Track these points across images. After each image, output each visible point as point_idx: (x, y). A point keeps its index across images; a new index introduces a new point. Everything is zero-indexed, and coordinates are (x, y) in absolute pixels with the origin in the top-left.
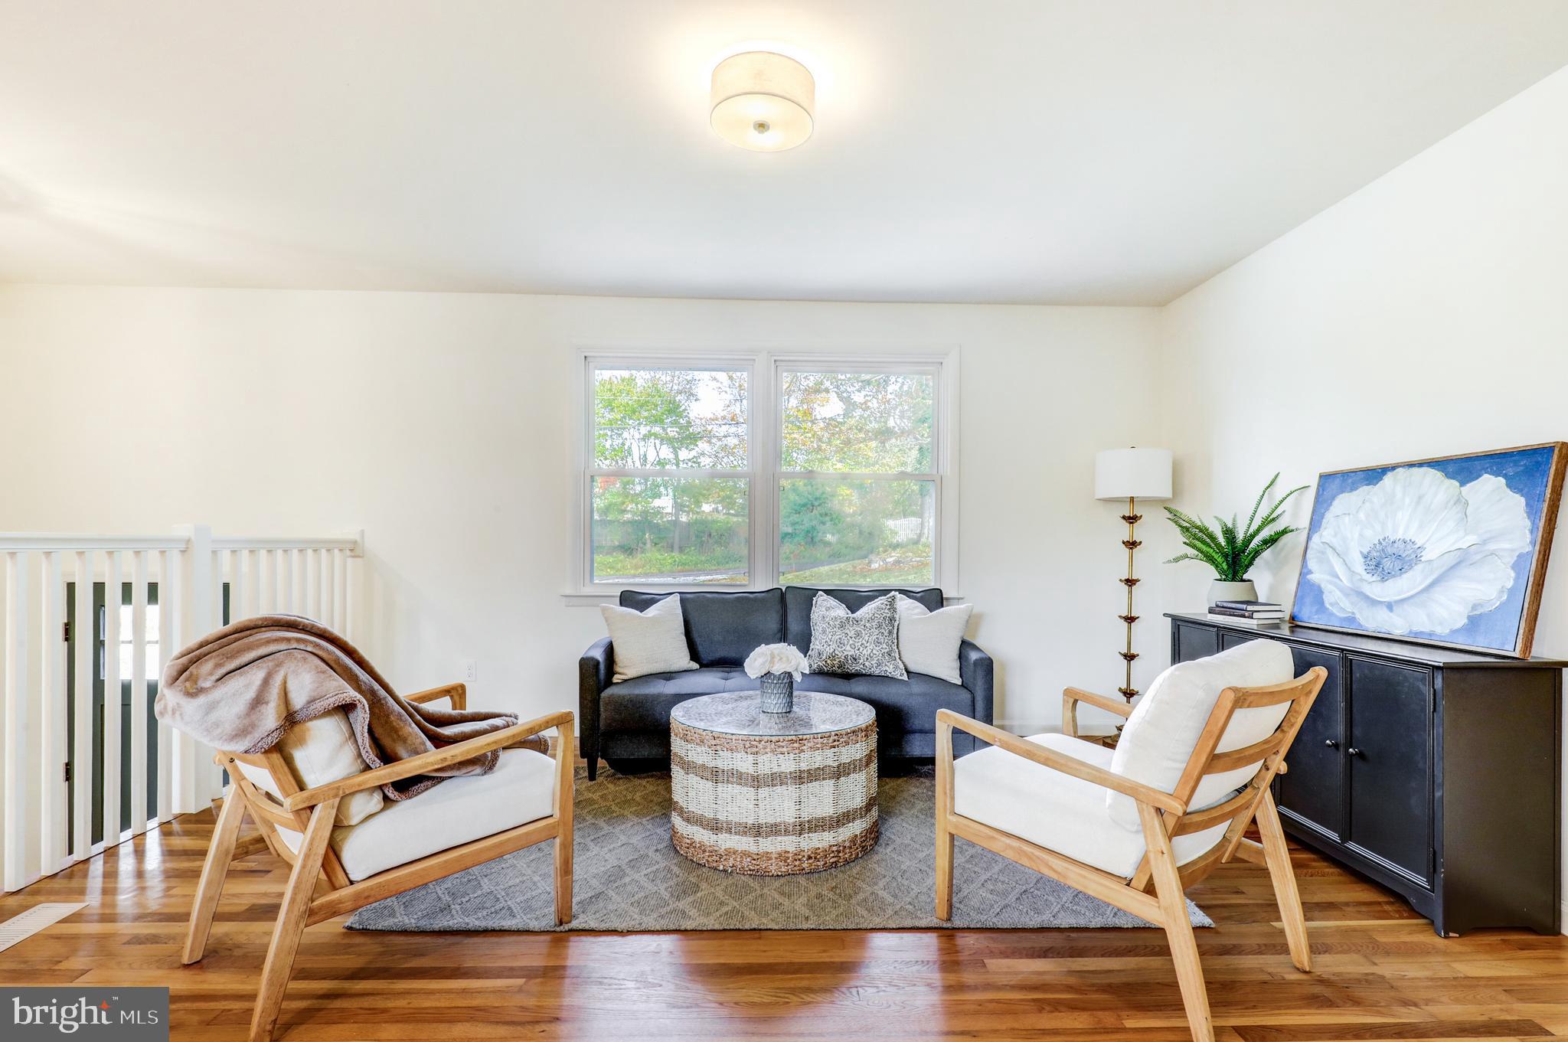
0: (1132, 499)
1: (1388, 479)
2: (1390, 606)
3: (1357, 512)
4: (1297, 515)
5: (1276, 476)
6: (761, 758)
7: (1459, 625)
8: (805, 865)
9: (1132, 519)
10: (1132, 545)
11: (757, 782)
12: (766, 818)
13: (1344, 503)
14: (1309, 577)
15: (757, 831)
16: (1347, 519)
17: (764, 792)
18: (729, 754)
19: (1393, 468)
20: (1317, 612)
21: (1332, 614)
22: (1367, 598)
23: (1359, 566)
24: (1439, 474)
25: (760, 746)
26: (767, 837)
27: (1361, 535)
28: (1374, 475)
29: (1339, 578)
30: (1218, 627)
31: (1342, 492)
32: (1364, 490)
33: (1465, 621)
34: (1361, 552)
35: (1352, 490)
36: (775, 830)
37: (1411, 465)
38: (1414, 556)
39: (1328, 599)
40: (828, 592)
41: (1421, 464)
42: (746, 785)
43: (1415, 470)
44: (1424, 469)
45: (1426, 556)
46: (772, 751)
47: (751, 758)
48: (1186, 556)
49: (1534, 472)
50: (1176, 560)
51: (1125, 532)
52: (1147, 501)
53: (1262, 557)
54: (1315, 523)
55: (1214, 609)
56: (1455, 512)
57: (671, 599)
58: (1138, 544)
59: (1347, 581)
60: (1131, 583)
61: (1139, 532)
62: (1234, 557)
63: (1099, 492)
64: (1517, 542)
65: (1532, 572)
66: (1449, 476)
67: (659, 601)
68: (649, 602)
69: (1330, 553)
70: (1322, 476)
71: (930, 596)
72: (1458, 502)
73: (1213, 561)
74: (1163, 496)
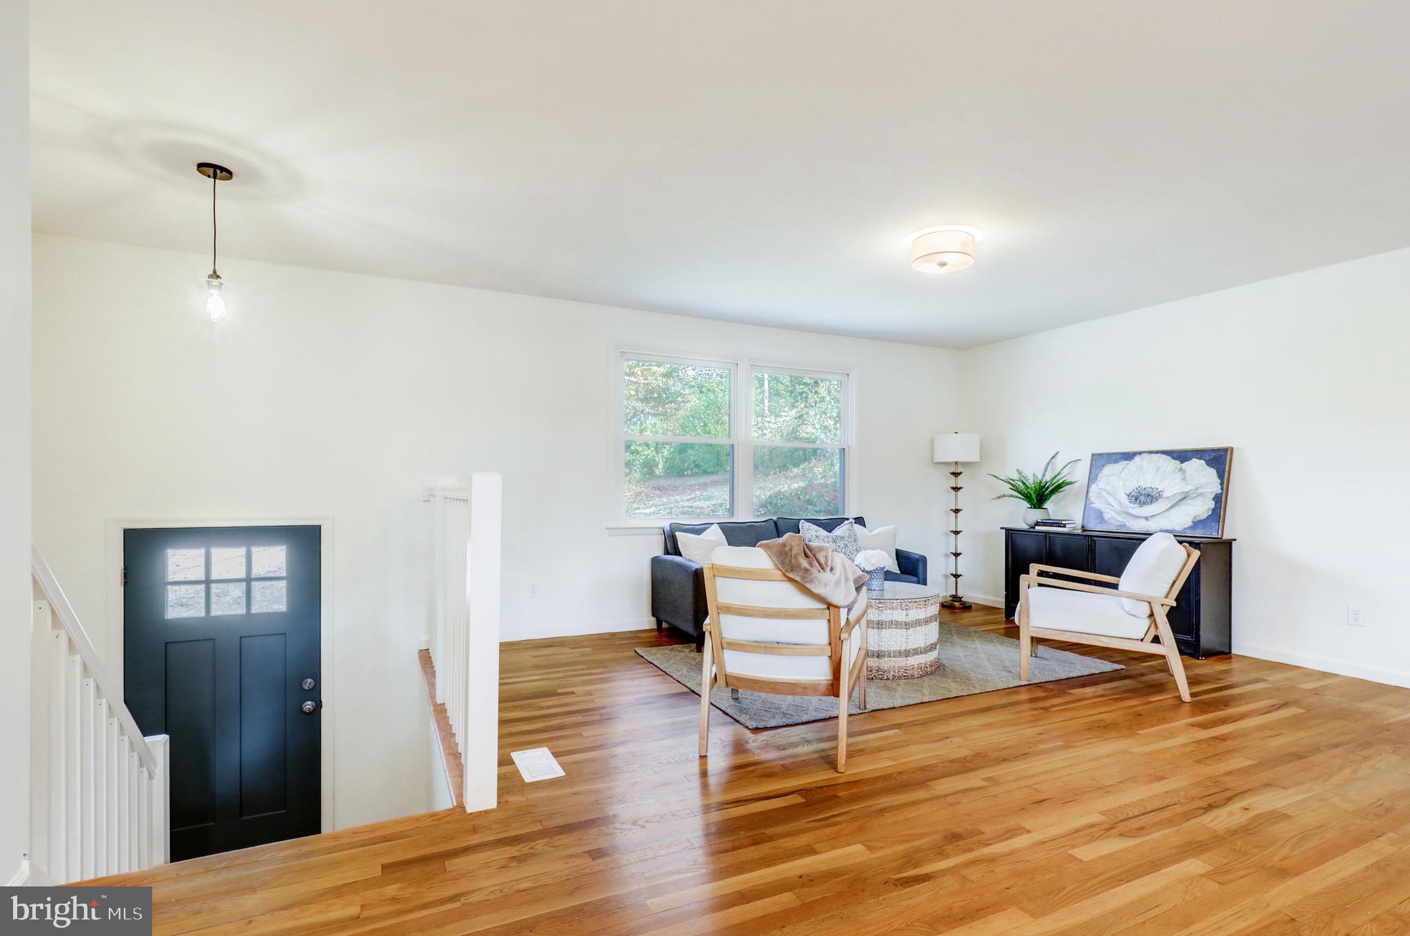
0: (956, 463)
1: (1137, 458)
2: (1147, 518)
3: (1120, 473)
4: (1080, 474)
5: (1057, 453)
6: (910, 612)
7: (1187, 526)
8: (929, 670)
9: (956, 474)
10: (956, 489)
11: (907, 626)
12: (911, 646)
13: (1109, 469)
14: (1091, 505)
15: (907, 654)
16: (1114, 477)
17: (911, 631)
18: (890, 611)
19: (1140, 453)
20: (1100, 523)
21: (1110, 524)
22: (1132, 515)
23: (1125, 500)
24: (1169, 458)
25: (910, 605)
26: (913, 656)
27: (1124, 485)
28: (1129, 456)
29: (1112, 506)
30: (1046, 533)
31: (1109, 463)
32: (1123, 463)
33: (1191, 524)
34: (1126, 494)
35: (1115, 463)
36: (916, 652)
37: (1151, 452)
38: (1158, 495)
39: (1107, 517)
41: (1157, 452)
42: (900, 628)
43: (1154, 455)
44: (1159, 455)
45: (1165, 495)
46: (916, 608)
47: (905, 612)
48: (1004, 496)
49: (1219, 459)
50: (999, 498)
51: (953, 481)
52: (965, 464)
53: (1054, 497)
54: (1092, 478)
55: (1037, 524)
56: (1179, 476)
57: (715, 528)
58: (960, 488)
59: (1118, 508)
60: (957, 511)
61: (960, 481)
62: (1039, 496)
63: (935, 461)
64: (1216, 488)
65: (1220, 501)
66: (1173, 458)
67: (704, 530)
68: (698, 531)
69: (1104, 494)
70: (1093, 455)
71: (860, 521)
72: (1181, 469)
73: (1027, 497)
74: (978, 460)
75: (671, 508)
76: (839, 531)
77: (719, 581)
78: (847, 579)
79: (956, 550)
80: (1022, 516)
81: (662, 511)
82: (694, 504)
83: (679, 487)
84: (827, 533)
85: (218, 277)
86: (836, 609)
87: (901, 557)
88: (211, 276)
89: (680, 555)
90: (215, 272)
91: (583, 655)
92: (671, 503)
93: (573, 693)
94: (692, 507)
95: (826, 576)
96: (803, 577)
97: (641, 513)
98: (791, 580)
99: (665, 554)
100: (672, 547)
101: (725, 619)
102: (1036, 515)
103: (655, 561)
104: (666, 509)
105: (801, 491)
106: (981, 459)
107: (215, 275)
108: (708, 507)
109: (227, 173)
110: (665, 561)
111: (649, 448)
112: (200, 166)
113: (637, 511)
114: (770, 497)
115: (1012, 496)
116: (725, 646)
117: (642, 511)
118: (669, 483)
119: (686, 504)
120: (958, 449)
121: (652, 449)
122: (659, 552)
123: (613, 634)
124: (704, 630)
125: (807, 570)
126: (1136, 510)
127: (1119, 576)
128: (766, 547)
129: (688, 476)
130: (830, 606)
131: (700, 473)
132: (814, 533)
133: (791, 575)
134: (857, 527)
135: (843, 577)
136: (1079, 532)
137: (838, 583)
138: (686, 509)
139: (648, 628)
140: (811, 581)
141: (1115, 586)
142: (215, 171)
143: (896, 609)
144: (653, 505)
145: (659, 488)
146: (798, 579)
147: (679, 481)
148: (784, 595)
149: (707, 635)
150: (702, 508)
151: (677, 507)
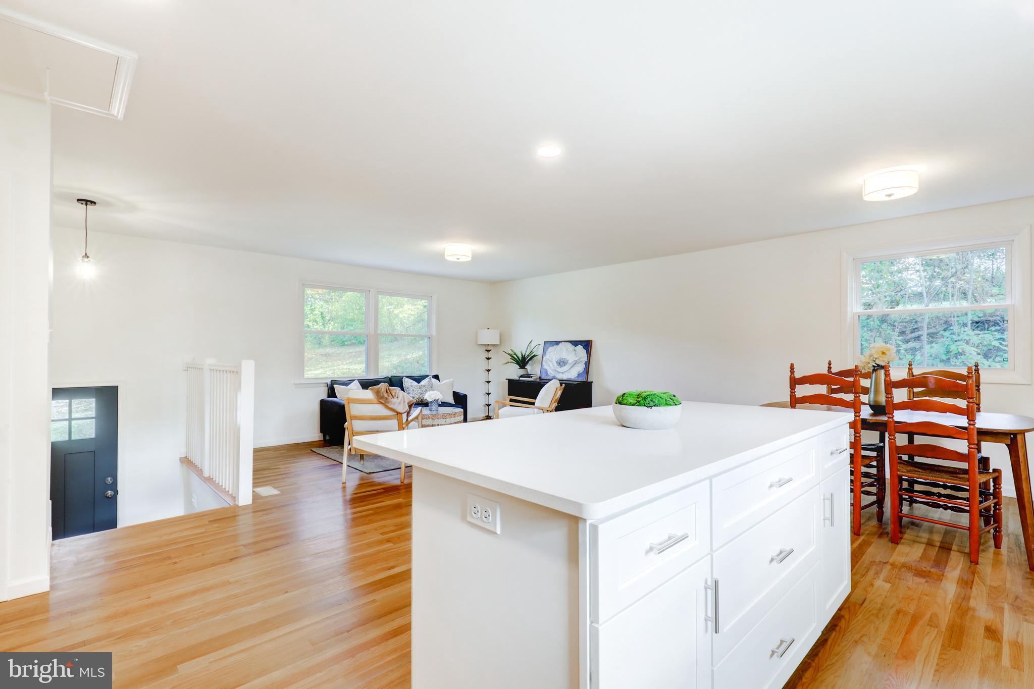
0: (488, 345)
1: (561, 344)
2: (563, 373)
3: (554, 351)
4: (539, 352)
5: (532, 340)
6: (447, 420)
7: (576, 377)
9: (488, 351)
10: (488, 359)
13: (551, 349)
14: (543, 366)
16: (552, 353)
19: (562, 342)
20: (546, 376)
21: (550, 376)
22: (557, 371)
23: (555, 364)
24: (571, 344)
27: (555, 357)
28: (557, 343)
29: (551, 367)
30: (525, 381)
31: (550, 346)
32: (555, 346)
33: (577, 375)
34: (555, 361)
35: (552, 346)
37: (565, 341)
38: (566, 362)
39: (548, 373)
40: (407, 377)
41: (567, 341)
43: (566, 343)
44: (568, 343)
45: (569, 362)
47: (444, 420)
48: (509, 362)
49: (587, 345)
50: (506, 363)
51: (486, 355)
52: (494, 345)
53: (530, 362)
54: (544, 354)
55: (521, 376)
56: (574, 352)
57: (356, 382)
58: (490, 358)
59: (553, 368)
60: (489, 371)
61: (491, 355)
62: (522, 362)
63: (478, 344)
64: (585, 359)
65: (588, 365)
66: (573, 345)
67: (350, 383)
68: (346, 384)
69: (548, 361)
70: (545, 342)
71: (436, 377)
72: (575, 350)
73: (518, 363)
74: (499, 344)
75: (334, 370)
76: (423, 383)
77: (352, 405)
78: (404, 402)
79: (488, 391)
80: (515, 372)
81: (328, 372)
82: (351, 367)
83: (340, 354)
84: (416, 383)
85: (88, 257)
86: (400, 415)
87: (456, 395)
88: (83, 257)
89: (337, 397)
90: (86, 254)
91: (281, 454)
92: (334, 366)
93: (279, 468)
94: (349, 369)
95: (395, 400)
96: (385, 401)
97: (312, 373)
98: (381, 403)
99: (328, 397)
100: (332, 392)
101: (354, 422)
102: (522, 372)
103: (323, 402)
104: (330, 370)
105: (419, 358)
106: (500, 342)
107: (86, 256)
108: (361, 369)
109: (93, 203)
110: (328, 401)
111: (317, 324)
112: (78, 200)
113: (309, 373)
114: (400, 362)
115: (512, 362)
116: (354, 434)
117: (313, 372)
118: (333, 351)
119: (345, 367)
120: (489, 337)
121: (321, 324)
122: (324, 396)
123: (298, 444)
124: (345, 427)
125: (387, 398)
126: (560, 370)
127: (536, 399)
128: (372, 389)
129: (348, 345)
130: (398, 413)
131: (357, 343)
132: (410, 384)
133: (380, 401)
134: (434, 380)
135: (402, 401)
136: (538, 380)
137: (400, 403)
138: (345, 371)
139: (318, 440)
140: (388, 403)
141: (533, 404)
142: (87, 202)
143: (441, 419)
144: (321, 367)
145: (325, 355)
146: (383, 402)
147: (340, 350)
148: (379, 410)
149: (346, 429)
150: (356, 369)
151: (339, 369)
